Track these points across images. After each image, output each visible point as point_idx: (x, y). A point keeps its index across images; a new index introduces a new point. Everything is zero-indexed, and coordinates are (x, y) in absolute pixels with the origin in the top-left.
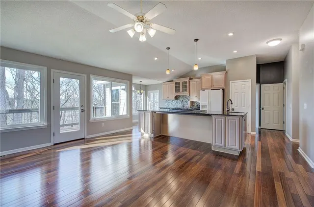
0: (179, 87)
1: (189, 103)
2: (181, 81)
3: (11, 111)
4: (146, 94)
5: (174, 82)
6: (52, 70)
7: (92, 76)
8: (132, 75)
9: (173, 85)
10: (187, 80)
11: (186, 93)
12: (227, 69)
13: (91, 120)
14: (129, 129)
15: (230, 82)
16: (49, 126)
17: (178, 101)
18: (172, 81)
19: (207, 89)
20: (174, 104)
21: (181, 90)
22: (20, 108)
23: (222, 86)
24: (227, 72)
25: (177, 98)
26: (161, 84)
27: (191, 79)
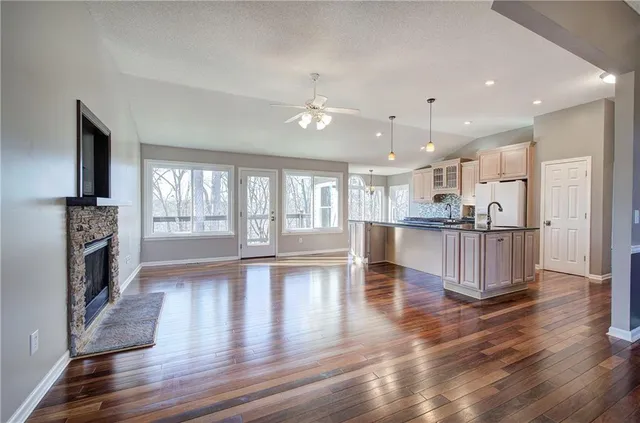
0: (440, 178)
1: (461, 208)
2: (445, 165)
3: (207, 218)
4: (387, 192)
5: (432, 170)
6: (240, 169)
7: (285, 172)
8: (347, 163)
9: (430, 175)
10: (456, 163)
11: (455, 191)
12: (535, 136)
13: (284, 232)
14: (343, 250)
15: (543, 164)
16: (237, 236)
17: (443, 204)
18: (430, 167)
19: (493, 180)
20: (434, 210)
21: (445, 184)
22: (217, 215)
23: (523, 174)
24: (533, 144)
25: (438, 199)
26: (410, 174)
27: (463, 160)
